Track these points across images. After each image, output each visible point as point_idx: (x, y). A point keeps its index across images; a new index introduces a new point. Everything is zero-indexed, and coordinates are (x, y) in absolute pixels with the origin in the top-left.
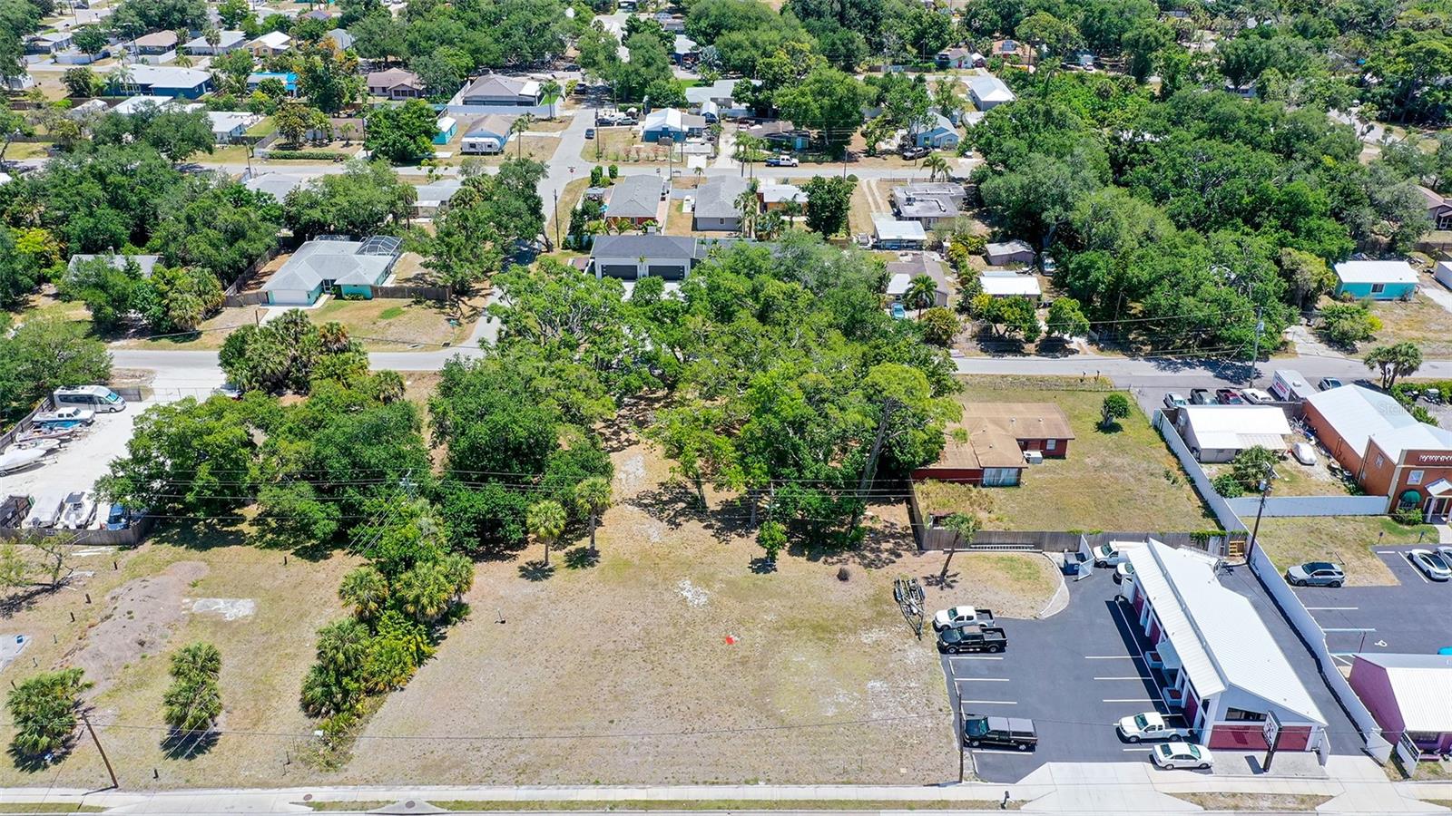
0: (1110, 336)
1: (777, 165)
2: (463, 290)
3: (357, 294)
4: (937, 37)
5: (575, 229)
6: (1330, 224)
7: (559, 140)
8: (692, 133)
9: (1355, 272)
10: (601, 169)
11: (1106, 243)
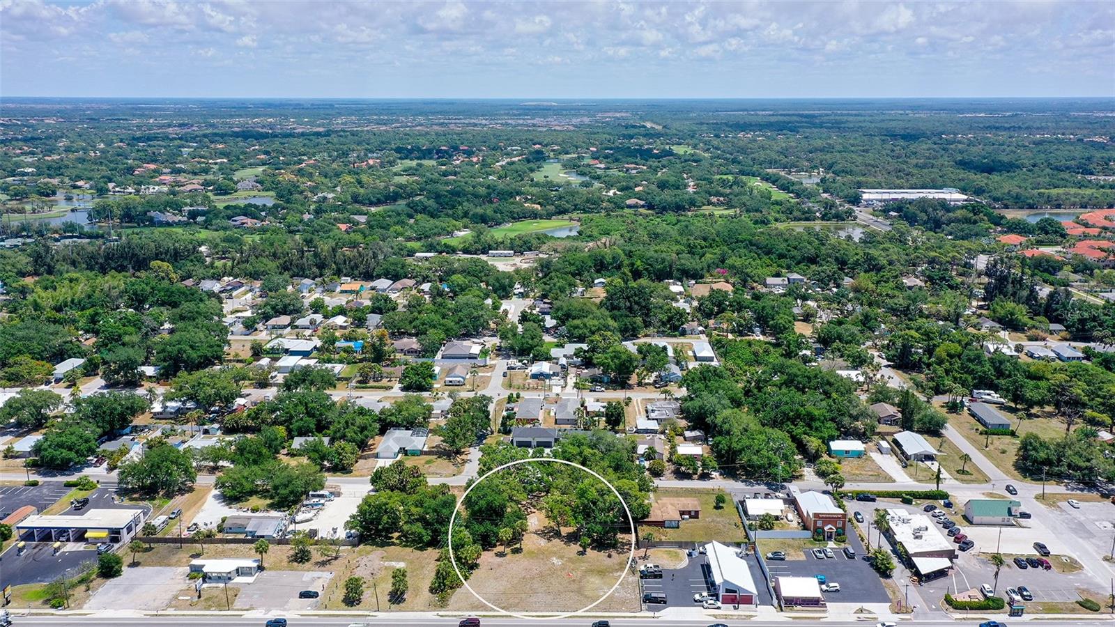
0: (729, 471)
1: (595, 391)
2: (458, 452)
3: (415, 453)
4: (678, 320)
5: (503, 424)
6: (829, 424)
7: (491, 377)
8: (555, 374)
9: (836, 445)
10: (512, 394)
11: (728, 433)
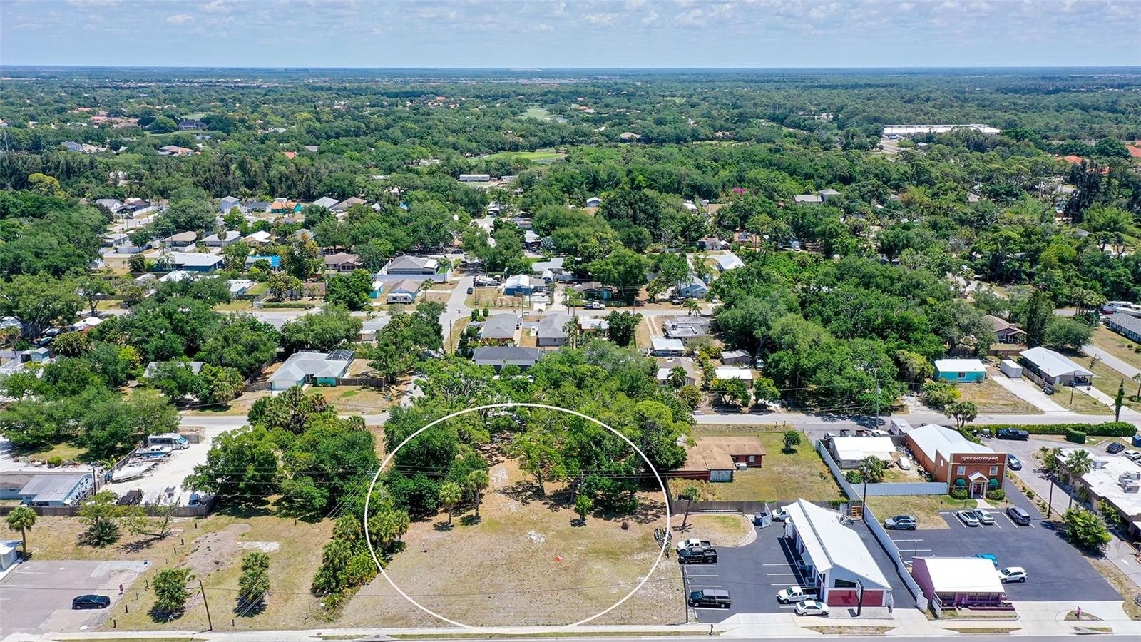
0: (794, 401)
1: (591, 308)
2: (393, 381)
3: (327, 383)
4: (696, 231)
5: (463, 345)
6: (931, 337)
7: (450, 295)
8: (536, 290)
9: (945, 365)
10: (478, 311)
11: (791, 346)
